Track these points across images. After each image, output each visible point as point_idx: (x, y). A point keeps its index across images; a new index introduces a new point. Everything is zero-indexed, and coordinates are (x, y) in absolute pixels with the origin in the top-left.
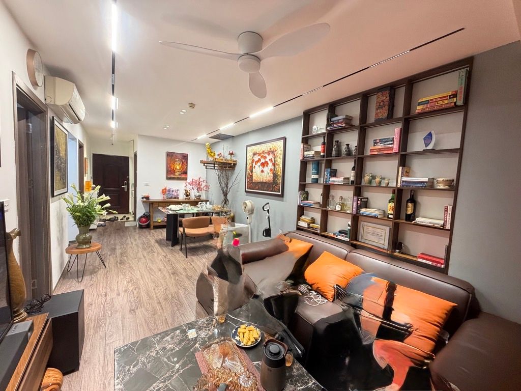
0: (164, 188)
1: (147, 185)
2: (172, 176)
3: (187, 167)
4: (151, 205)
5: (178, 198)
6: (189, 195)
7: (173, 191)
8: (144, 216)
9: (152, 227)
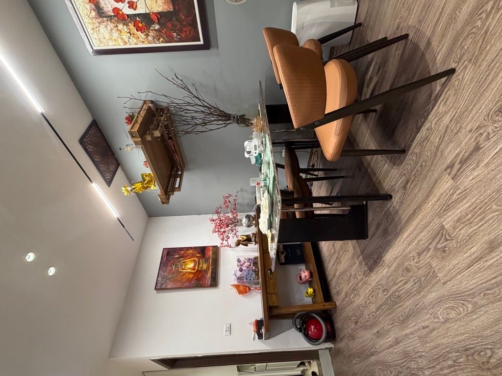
0: (235, 290)
1: (230, 329)
2: (209, 275)
3: (191, 248)
4: (276, 312)
5: (256, 258)
6: (247, 236)
7: (241, 270)
8: (304, 330)
9: (327, 306)
